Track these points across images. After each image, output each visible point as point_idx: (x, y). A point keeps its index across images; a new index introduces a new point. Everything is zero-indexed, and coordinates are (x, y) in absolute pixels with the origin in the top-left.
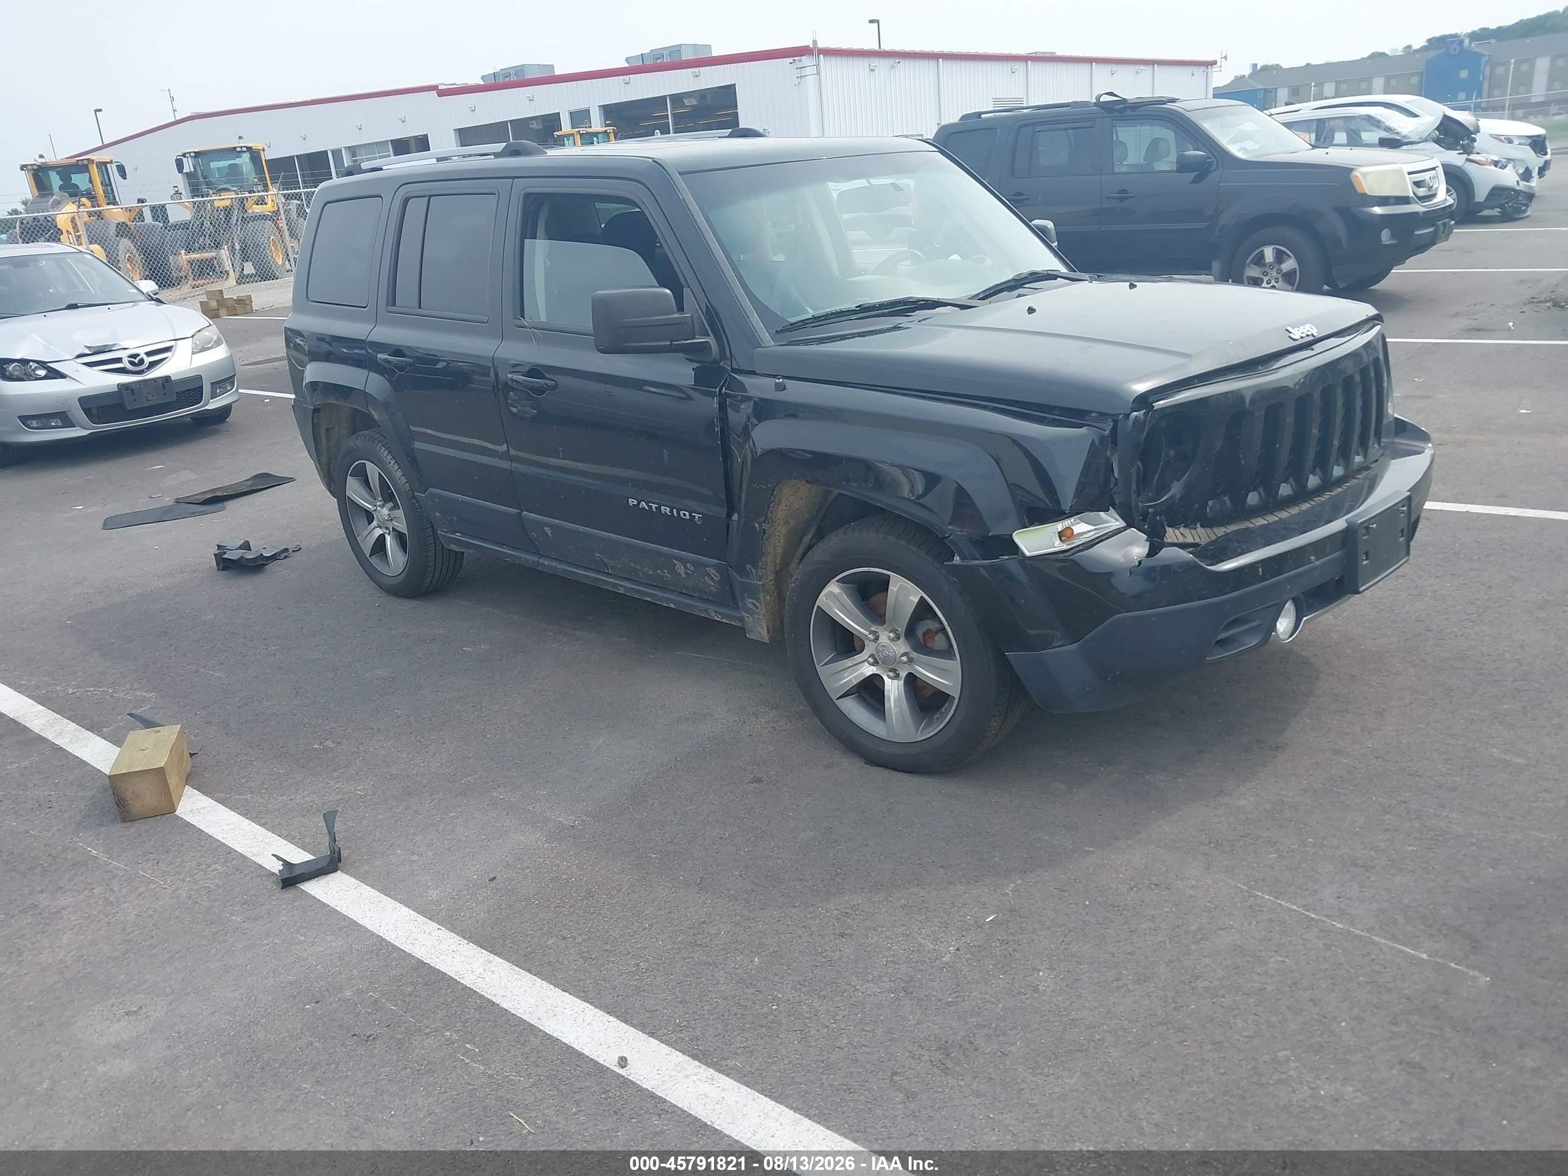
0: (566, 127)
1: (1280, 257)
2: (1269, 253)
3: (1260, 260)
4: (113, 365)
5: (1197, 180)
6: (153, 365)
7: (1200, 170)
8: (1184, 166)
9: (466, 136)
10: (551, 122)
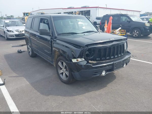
0: (74, 13)
1: (137, 32)
2: (136, 31)
3: (134, 32)
4: (18, 32)
5: (129, 23)
6: (22, 32)
7: (129, 22)
8: (128, 21)
9: (64, 13)
10: (73, 12)
